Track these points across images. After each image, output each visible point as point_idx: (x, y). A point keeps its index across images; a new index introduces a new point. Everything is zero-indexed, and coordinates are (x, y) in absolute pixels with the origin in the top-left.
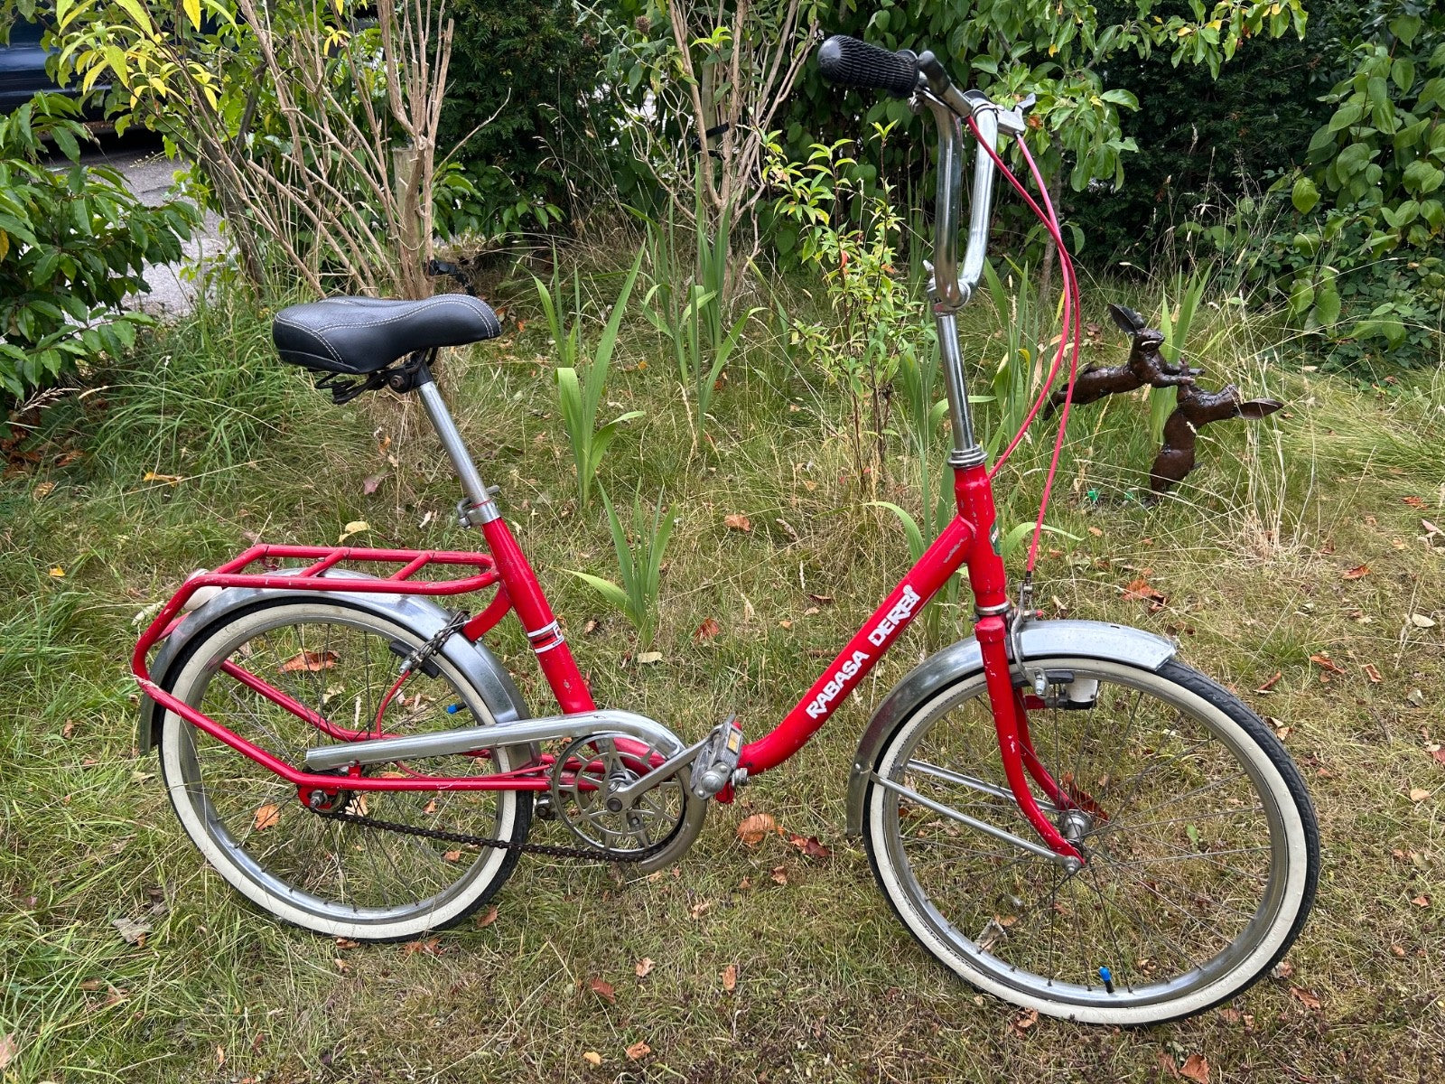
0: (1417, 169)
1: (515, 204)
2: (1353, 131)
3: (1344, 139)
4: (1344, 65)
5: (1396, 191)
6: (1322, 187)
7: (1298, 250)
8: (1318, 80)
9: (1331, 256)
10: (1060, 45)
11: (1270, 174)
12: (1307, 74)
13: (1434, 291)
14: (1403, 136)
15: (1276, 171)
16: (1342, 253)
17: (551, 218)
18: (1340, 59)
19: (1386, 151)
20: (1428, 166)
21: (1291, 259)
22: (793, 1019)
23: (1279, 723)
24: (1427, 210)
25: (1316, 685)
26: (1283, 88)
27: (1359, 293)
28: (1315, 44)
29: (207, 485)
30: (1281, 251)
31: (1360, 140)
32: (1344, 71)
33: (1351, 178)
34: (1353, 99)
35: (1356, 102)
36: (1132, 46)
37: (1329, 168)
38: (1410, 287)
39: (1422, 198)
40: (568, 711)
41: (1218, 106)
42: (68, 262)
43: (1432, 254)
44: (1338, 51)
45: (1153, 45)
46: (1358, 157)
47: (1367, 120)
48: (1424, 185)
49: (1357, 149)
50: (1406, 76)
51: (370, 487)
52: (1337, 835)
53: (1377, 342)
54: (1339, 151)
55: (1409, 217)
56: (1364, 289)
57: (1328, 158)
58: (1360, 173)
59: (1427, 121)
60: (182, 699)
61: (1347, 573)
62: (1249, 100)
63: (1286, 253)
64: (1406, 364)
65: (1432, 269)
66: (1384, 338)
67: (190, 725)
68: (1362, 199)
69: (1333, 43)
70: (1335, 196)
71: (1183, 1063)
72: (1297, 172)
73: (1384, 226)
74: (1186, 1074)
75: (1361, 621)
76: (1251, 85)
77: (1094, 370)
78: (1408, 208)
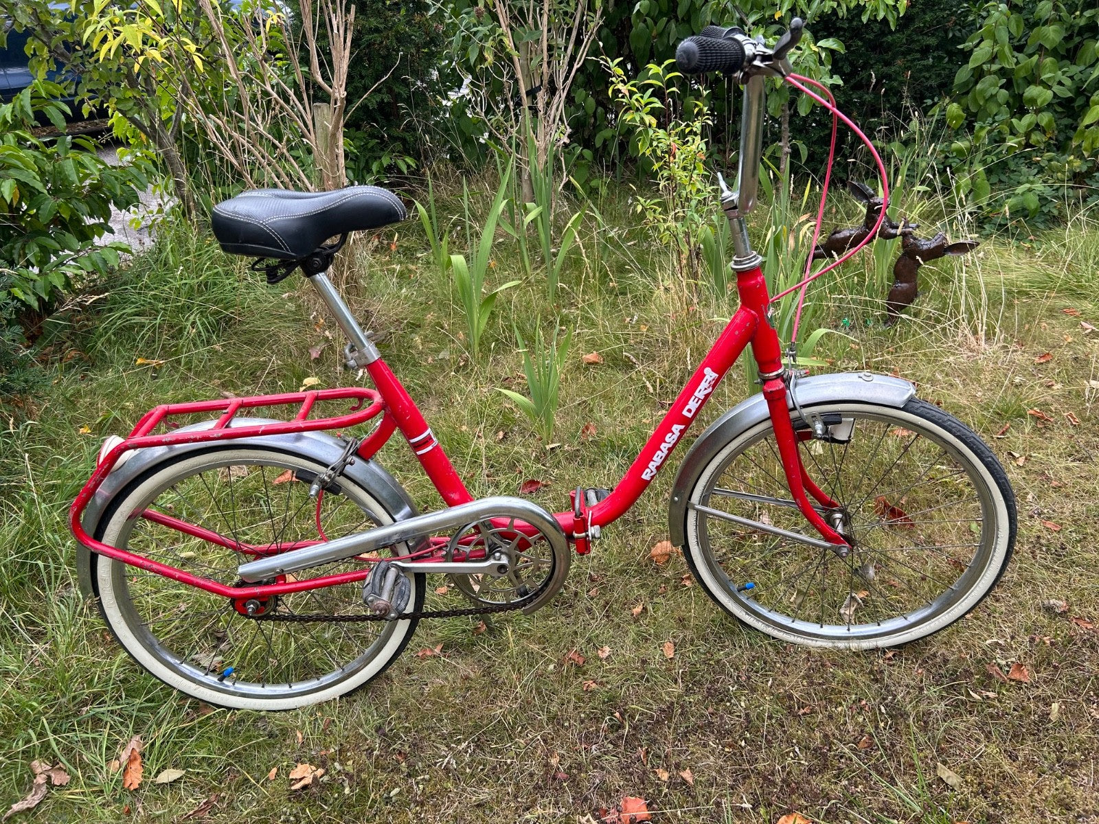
0: (1032, 91)
1: (380, 158)
2: (985, 67)
3: (979, 74)
4: (973, 22)
5: (1019, 107)
6: (966, 109)
7: (955, 154)
8: (954, 35)
9: (979, 156)
10: (784, 10)
11: (929, 102)
12: (946, 32)
13: (1055, 175)
14: (1020, 69)
15: (933, 100)
16: (987, 153)
17: (409, 166)
18: (970, 18)
19: (1009, 79)
20: (1040, 88)
21: (950, 160)
22: (722, 672)
23: (1017, 455)
24: (1042, 119)
25: (1035, 429)
26: (932, 41)
27: (1001, 181)
28: (950, 10)
29: (186, 364)
30: (943, 155)
31: (990, 73)
32: (973, 27)
33: (987, 101)
34: (982, 45)
35: (986, 46)
36: (834, 10)
37: (970, 95)
38: (1037, 173)
39: (1038, 112)
41: (887, 57)
42: (64, 205)
43: (1048, 151)
44: (967, 13)
45: (848, 9)
46: (991, 85)
47: (993, 59)
48: (1039, 102)
49: (989, 79)
50: (1018, 26)
51: (315, 354)
52: (1075, 521)
53: (1020, 212)
54: (976, 83)
55: (1029, 125)
56: (1004, 178)
57: (967, 89)
58: (993, 96)
59: (1036, 57)
61: (1037, 359)
62: (909, 51)
63: (946, 157)
64: (1042, 226)
65: (1050, 160)
66: (1024, 209)
68: (996, 115)
69: (964, 7)
70: (975, 115)
71: (1008, 671)
72: (947, 100)
73: (1013, 133)
74: (1013, 677)
75: (1054, 387)
76: (910, 41)
77: (839, 232)
78: (1028, 119)
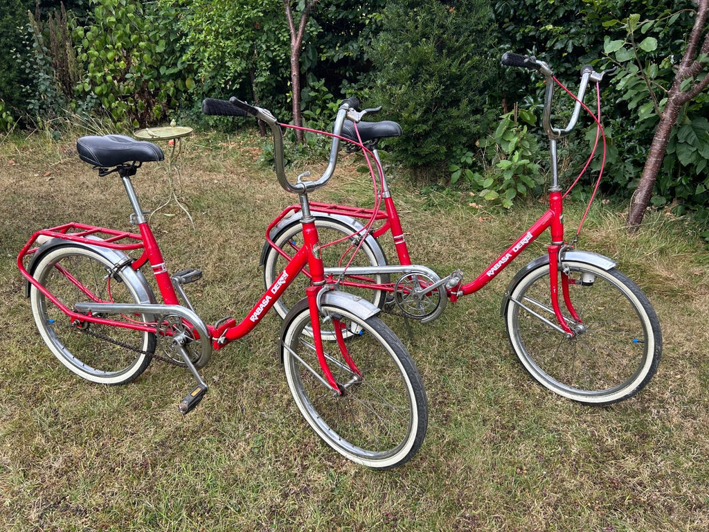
40: (402, 264)
60: (278, 246)
67: (278, 253)
